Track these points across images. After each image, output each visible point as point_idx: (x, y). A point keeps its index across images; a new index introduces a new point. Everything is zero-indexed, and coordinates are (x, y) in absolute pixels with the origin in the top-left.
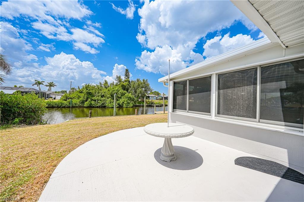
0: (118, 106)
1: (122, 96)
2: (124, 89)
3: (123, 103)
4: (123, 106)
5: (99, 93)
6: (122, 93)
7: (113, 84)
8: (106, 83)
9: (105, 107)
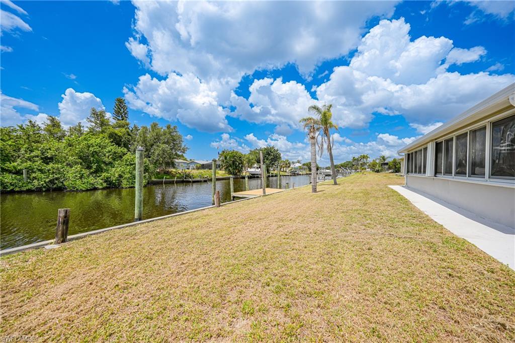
0: (105, 185)
1: (114, 160)
2: (119, 144)
3: (120, 176)
4: (119, 185)
5: (32, 151)
6: (115, 153)
7: (78, 130)
8: (54, 126)
9: (60, 190)
